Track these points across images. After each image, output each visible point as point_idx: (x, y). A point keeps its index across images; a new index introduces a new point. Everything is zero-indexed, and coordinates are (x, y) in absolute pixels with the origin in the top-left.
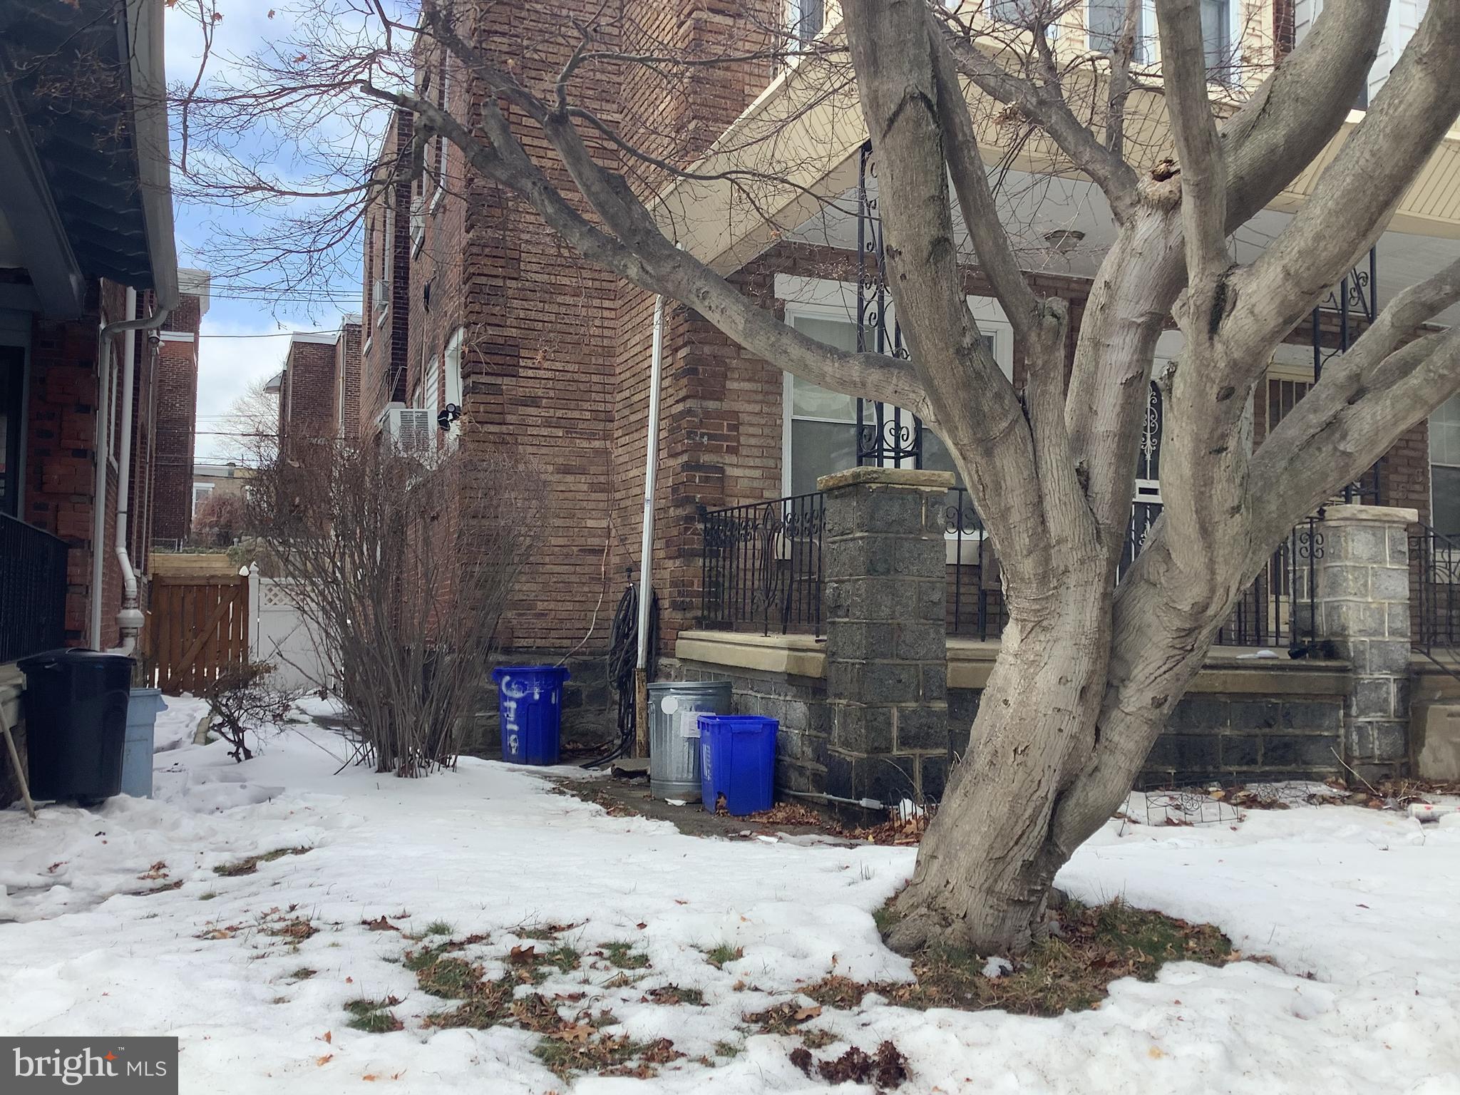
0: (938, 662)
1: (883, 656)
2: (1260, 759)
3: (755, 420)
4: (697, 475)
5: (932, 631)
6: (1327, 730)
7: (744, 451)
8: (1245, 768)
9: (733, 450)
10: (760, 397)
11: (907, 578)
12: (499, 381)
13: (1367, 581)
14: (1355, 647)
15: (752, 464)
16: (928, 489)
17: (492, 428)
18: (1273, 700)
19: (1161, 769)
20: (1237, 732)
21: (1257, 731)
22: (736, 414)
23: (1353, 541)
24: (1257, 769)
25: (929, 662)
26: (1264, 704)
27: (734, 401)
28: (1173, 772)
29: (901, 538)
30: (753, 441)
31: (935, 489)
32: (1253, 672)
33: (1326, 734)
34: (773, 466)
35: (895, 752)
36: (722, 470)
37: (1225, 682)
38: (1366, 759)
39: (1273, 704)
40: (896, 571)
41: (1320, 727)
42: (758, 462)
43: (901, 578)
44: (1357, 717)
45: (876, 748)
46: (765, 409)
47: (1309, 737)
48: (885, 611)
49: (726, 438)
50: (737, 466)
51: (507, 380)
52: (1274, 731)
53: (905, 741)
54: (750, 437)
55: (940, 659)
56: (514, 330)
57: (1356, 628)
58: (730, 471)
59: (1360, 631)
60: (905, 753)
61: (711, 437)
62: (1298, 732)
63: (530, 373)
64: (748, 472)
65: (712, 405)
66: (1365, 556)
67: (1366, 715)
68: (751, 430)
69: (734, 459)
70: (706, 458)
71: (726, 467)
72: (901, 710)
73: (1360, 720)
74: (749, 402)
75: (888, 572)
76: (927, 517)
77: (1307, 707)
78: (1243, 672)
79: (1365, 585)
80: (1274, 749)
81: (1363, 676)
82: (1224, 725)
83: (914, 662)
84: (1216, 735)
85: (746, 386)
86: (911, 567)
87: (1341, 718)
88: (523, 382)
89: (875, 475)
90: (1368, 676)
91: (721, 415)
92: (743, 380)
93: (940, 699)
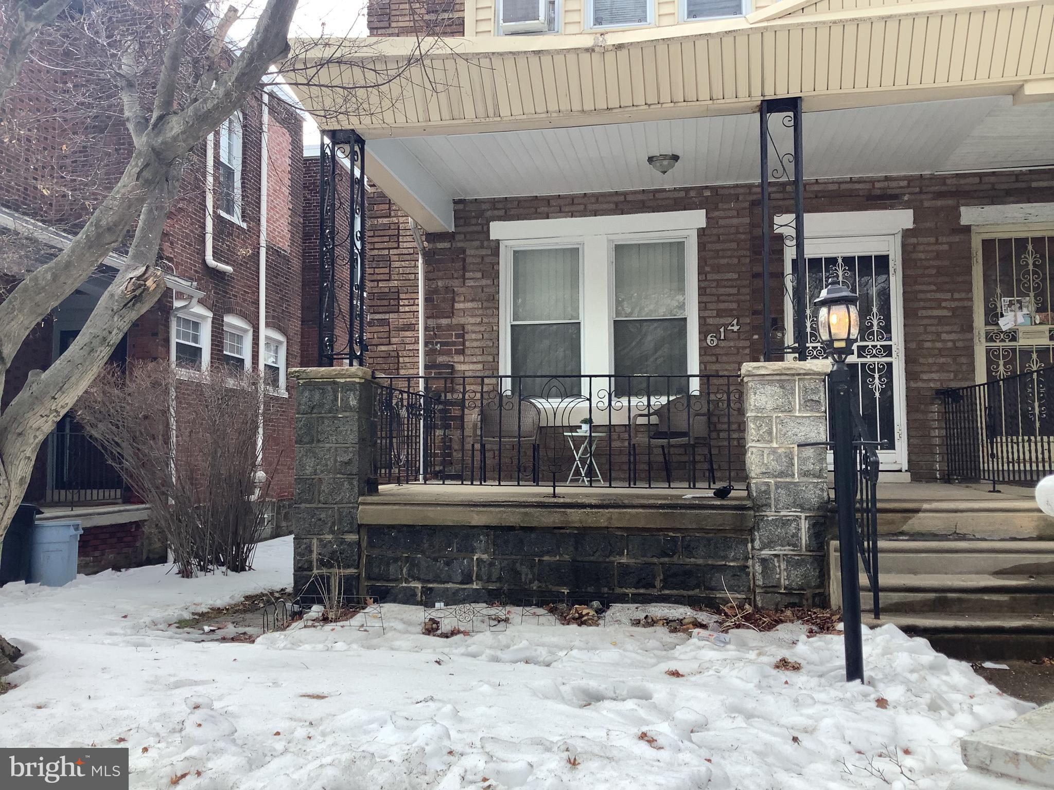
0: (351, 505)
1: (307, 501)
2: (658, 583)
3: (477, 329)
4: (433, 371)
5: (346, 483)
6: (733, 561)
7: (468, 352)
8: (642, 591)
9: (462, 352)
10: (480, 312)
11: (327, 445)
12: (387, 316)
13: (771, 429)
14: (757, 488)
15: (475, 360)
16: (342, 380)
17: (383, 348)
18: (671, 534)
19: (555, 588)
20: (633, 561)
21: (655, 560)
22: (463, 327)
23: (755, 394)
24: (655, 592)
25: (343, 505)
26: (662, 538)
27: (461, 317)
28: (566, 591)
29: (322, 417)
30: (475, 344)
31: (348, 380)
32: (641, 510)
33: (732, 564)
34: (492, 360)
35: (315, 571)
36: (452, 367)
37: (611, 518)
38: (773, 588)
39: (671, 536)
40: (319, 441)
41: (725, 558)
42: (480, 358)
43: (322, 445)
44: (761, 550)
45: (300, 568)
46: (485, 320)
47: (713, 567)
48: (309, 470)
49: (454, 344)
50: (464, 363)
51: (392, 315)
52: (675, 559)
53: (322, 564)
54: (473, 341)
55: (353, 503)
56: (396, 282)
57: (758, 471)
58: (459, 367)
59: (763, 473)
60: (324, 571)
61: (443, 344)
62: (700, 561)
63: (407, 309)
64: (472, 367)
65: (444, 322)
66: (769, 406)
67: (771, 548)
68: (474, 336)
69: (461, 358)
70: (441, 359)
71: (455, 364)
72: (320, 540)
73: (763, 552)
74: (472, 316)
75: (311, 442)
76: (342, 400)
77: (709, 540)
78: (629, 510)
79: (770, 433)
80: (675, 575)
81: (767, 513)
82: (621, 554)
83: (332, 506)
84: (613, 562)
85: (470, 305)
86: (330, 438)
87: (749, 550)
88: (401, 315)
89: (297, 374)
90: (773, 514)
91: (450, 327)
92: (468, 301)
93: (351, 532)
